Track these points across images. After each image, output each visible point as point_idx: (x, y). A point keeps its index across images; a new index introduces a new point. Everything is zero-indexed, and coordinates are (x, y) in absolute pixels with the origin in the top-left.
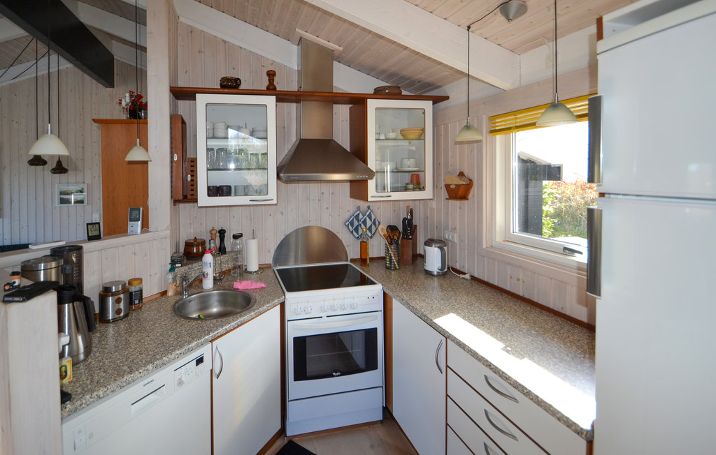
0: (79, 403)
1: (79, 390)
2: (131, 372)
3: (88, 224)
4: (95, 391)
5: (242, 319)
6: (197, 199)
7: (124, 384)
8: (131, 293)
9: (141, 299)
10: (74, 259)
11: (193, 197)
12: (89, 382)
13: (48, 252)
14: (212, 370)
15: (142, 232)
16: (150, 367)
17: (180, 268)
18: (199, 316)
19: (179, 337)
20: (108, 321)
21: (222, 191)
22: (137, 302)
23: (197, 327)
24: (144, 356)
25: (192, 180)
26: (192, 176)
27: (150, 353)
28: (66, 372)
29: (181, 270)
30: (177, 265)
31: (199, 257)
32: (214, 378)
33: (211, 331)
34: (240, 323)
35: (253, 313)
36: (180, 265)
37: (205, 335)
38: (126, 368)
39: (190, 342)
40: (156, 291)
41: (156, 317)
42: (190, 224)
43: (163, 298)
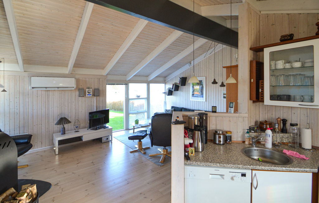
0: (191, 162)
1: (194, 159)
2: (210, 162)
3: (212, 107)
4: (197, 162)
5: (275, 168)
6: (264, 101)
7: (207, 165)
8: (227, 136)
9: (231, 140)
10: (205, 118)
11: (262, 100)
12: (197, 158)
13: (198, 114)
14: (252, 183)
15: (234, 113)
16: (218, 164)
17: (254, 133)
18: (258, 159)
19: (236, 160)
20: (216, 144)
21: (278, 98)
22: (229, 141)
23: (247, 161)
24: (219, 160)
25: (261, 92)
26: (262, 89)
27: (221, 160)
28: (193, 152)
29: (253, 134)
30: (252, 131)
31: (263, 130)
32: (253, 189)
33: (252, 165)
34: (272, 169)
35: (284, 168)
36: (253, 131)
37: (248, 165)
38: (210, 160)
39: (239, 164)
40: (240, 139)
41: (234, 150)
42: (266, 113)
43: (243, 144)
